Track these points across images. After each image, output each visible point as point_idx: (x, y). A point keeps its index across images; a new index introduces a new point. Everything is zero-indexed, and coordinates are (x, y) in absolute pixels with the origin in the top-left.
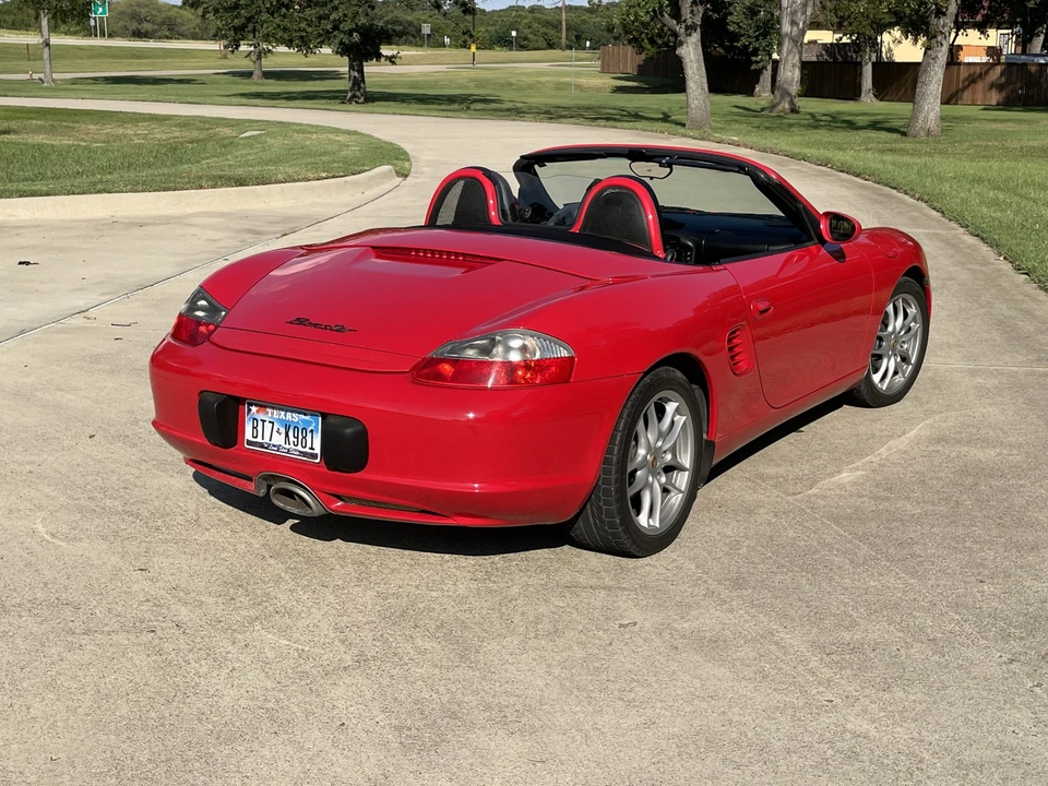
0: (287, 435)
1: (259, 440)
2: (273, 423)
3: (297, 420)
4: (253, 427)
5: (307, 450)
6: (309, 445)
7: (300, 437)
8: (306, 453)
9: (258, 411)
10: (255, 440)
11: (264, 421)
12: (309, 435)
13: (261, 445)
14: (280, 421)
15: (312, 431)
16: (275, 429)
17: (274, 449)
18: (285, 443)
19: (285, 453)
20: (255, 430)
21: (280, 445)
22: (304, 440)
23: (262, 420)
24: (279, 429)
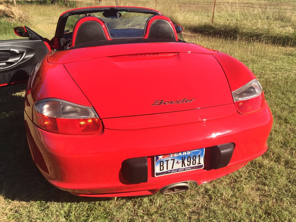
0: (183, 162)
1: (165, 170)
2: (174, 160)
3: (189, 153)
4: (161, 166)
5: (196, 165)
6: (197, 162)
7: (192, 160)
8: (196, 167)
9: (163, 157)
10: (161, 172)
12: (197, 158)
13: (167, 172)
14: (179, 157)
15: (199, 156)
16: (176, 161)
17: (175, 171)
18: (182, 166)
19: (183, 171)
20: (162, 167)
21: (179, 168)
22: (194, 161)
23: (166, 161)
24: (178, 161)
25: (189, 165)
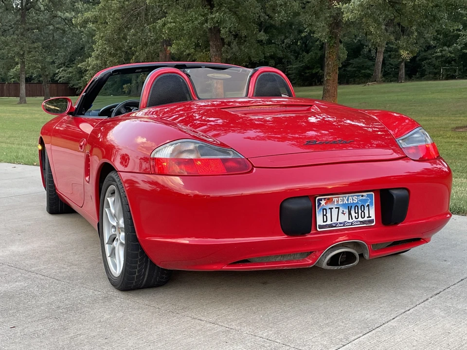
0: (350, 213)
1: (329, 222)
2: (338, 208)
3: (356, 201)
4: (324, 215)
5: (366, 219)
6: (367, 215)
7: (360, 211)
8: (365, 221)
9: (326, 203)
10: (325, 224)
11: (331, 209)
12: (366, 209)
13: (331, 226)
14: (344, 205)
15: (368, 206)
16: (341, 211)
17: (341, 225)
18: (349, 219)
19: (350, 225)
20: (325, 217)
21: (346, 222)
22: (363, 213)
23: (329, 209)
24: (343, 211)
25: (357, 217)
